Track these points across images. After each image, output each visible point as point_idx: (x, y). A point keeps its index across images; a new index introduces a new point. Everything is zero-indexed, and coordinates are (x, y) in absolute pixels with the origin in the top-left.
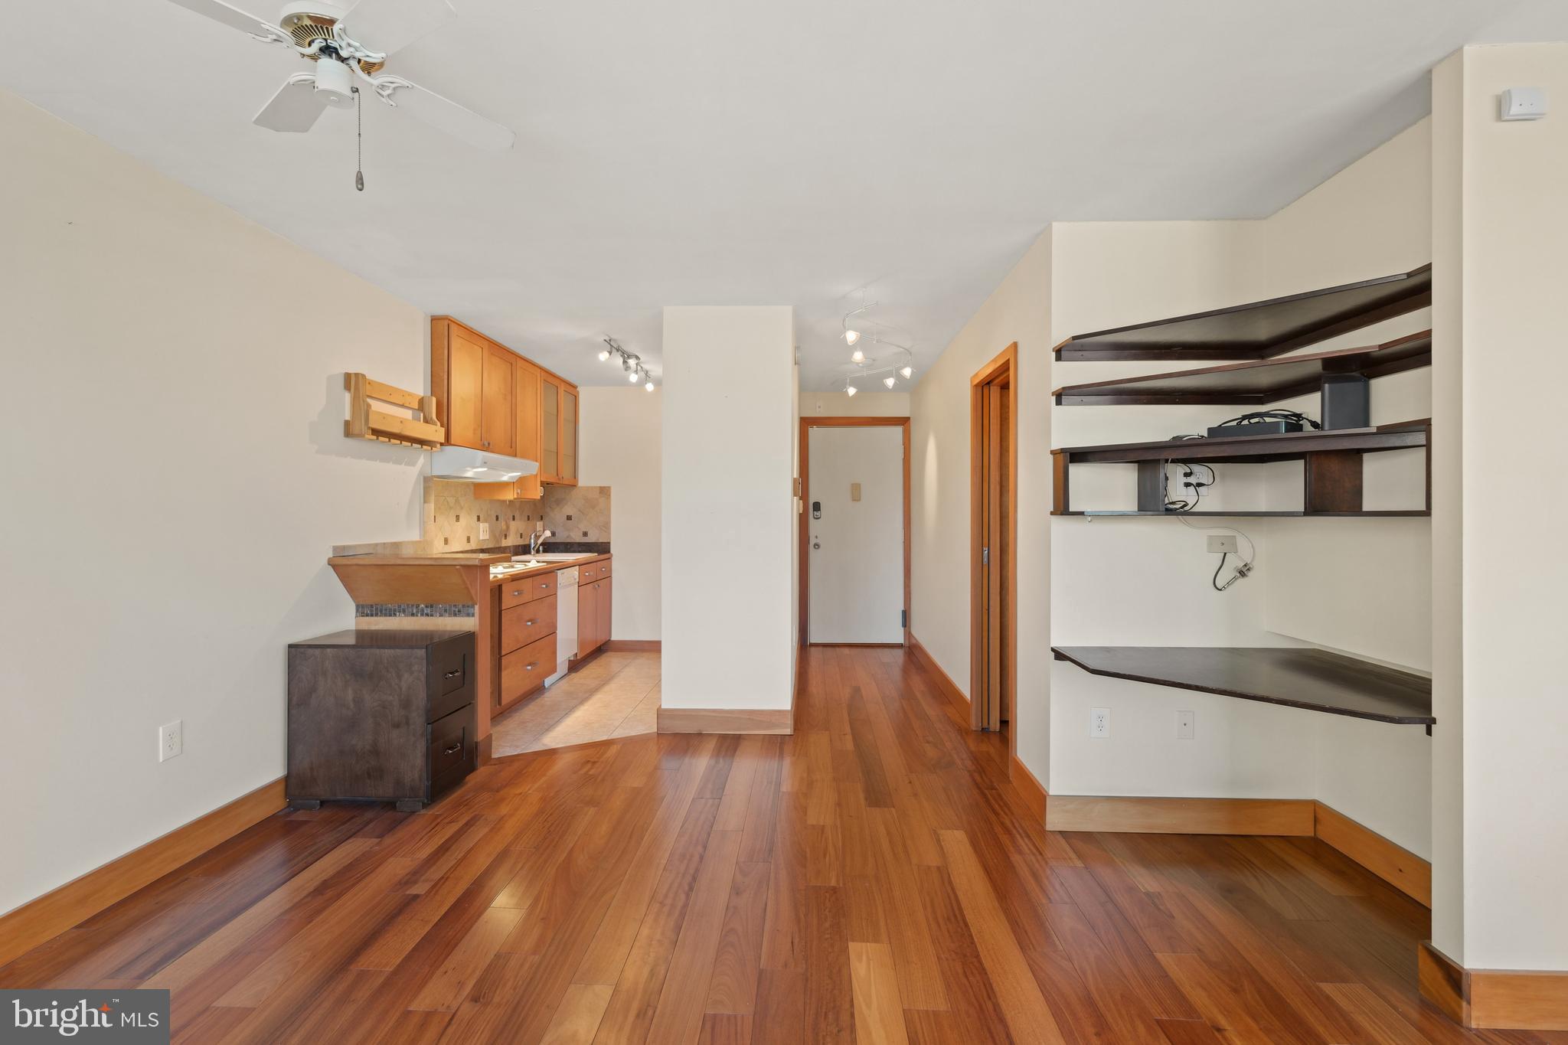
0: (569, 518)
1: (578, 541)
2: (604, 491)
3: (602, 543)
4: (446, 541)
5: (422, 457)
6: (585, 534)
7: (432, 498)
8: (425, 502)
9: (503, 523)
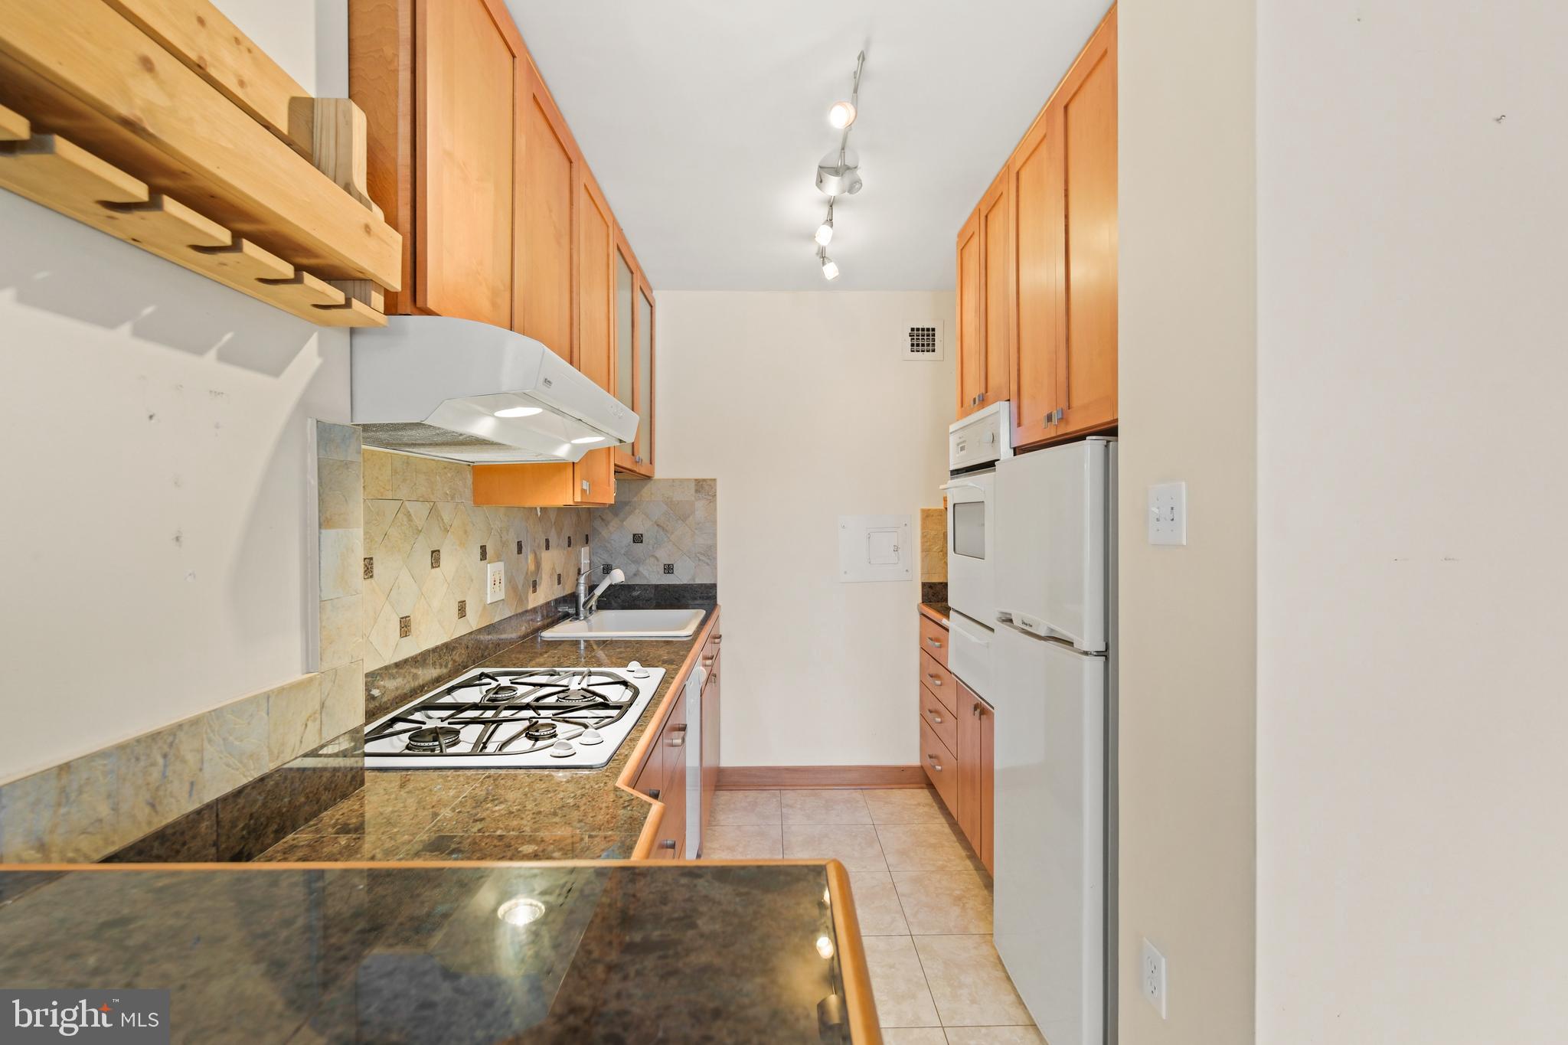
0: (638, 539)
1: (654, 583)
2: (704, 488)
3: (701, 585)
4: (405, 627)
5: (313, 342)
6: (669, 569)
7: (357, 510)
8: (324, 523)
9: (531, 557)
